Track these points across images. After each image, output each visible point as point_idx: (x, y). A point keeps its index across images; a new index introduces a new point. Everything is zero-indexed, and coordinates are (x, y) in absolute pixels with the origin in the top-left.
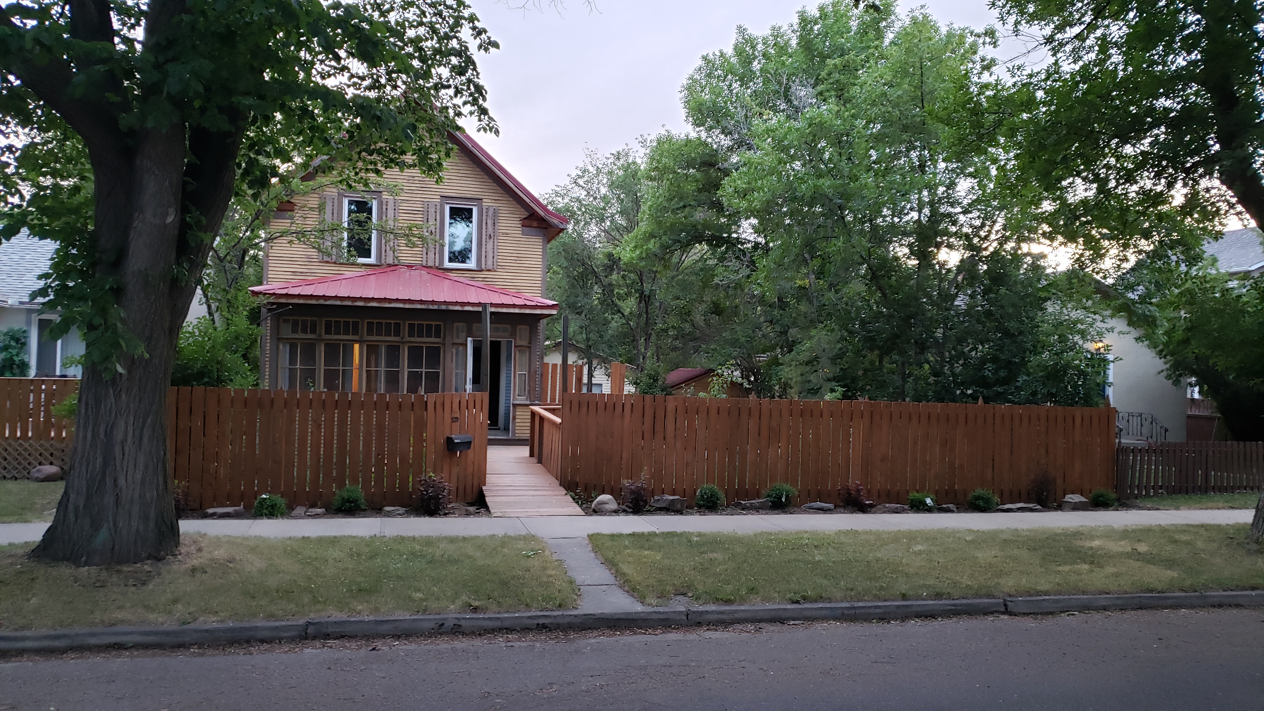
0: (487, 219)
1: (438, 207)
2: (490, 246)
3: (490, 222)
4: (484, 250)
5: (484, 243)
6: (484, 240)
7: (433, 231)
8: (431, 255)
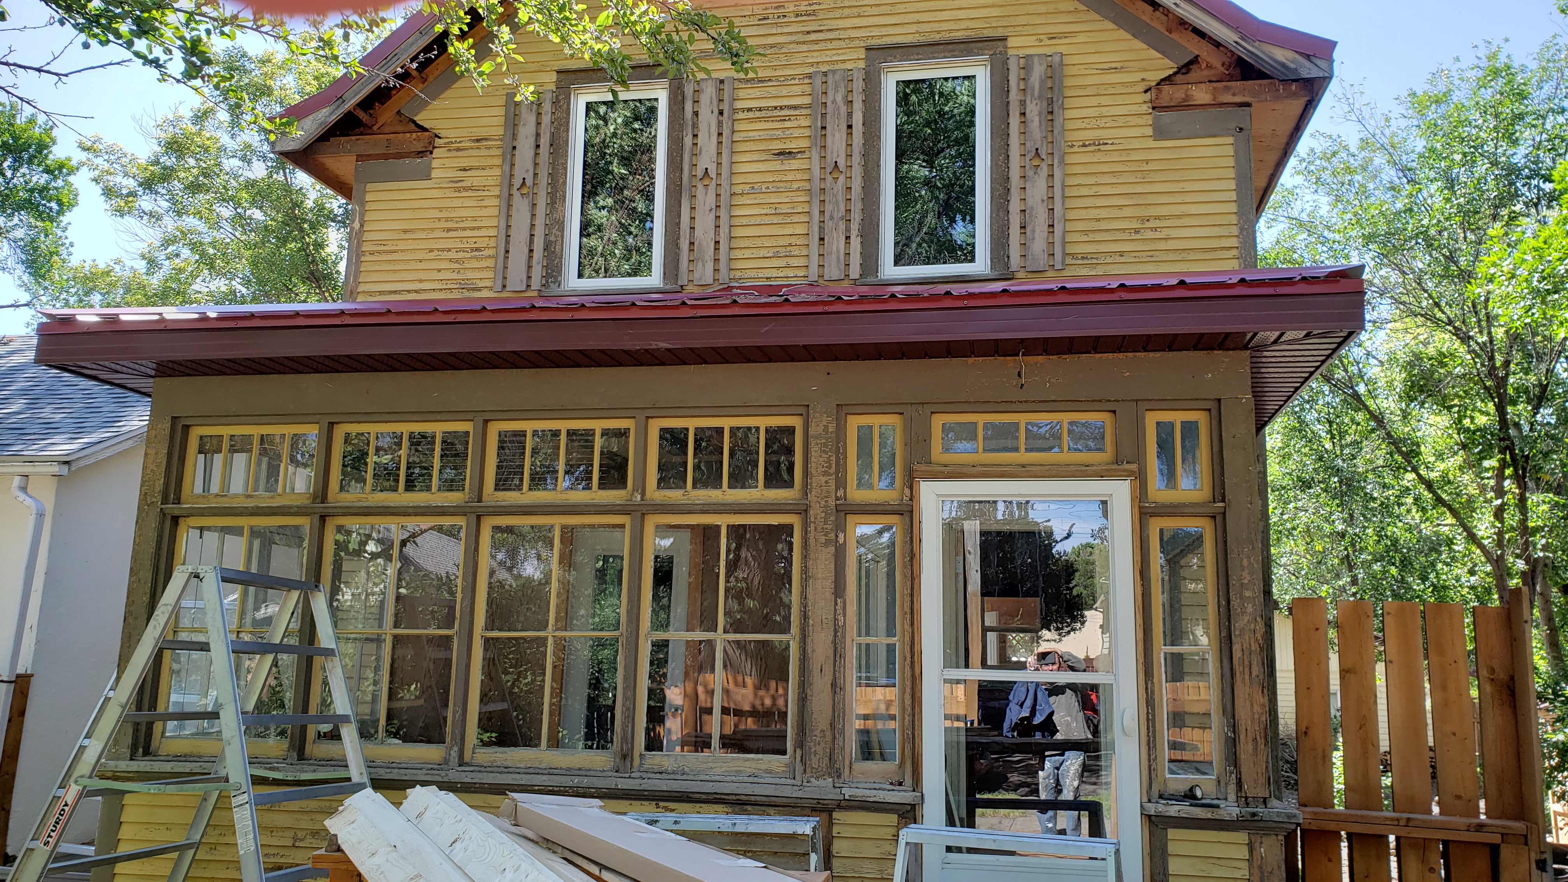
0: (1023, 103)
1: (858, 85)
2: (1038, 189)
3: (1033, 109)
4: (1015, 206)
5: (1015, 182)
6: (1015, 173)
7: (842, 164)
8: (836, 243)
